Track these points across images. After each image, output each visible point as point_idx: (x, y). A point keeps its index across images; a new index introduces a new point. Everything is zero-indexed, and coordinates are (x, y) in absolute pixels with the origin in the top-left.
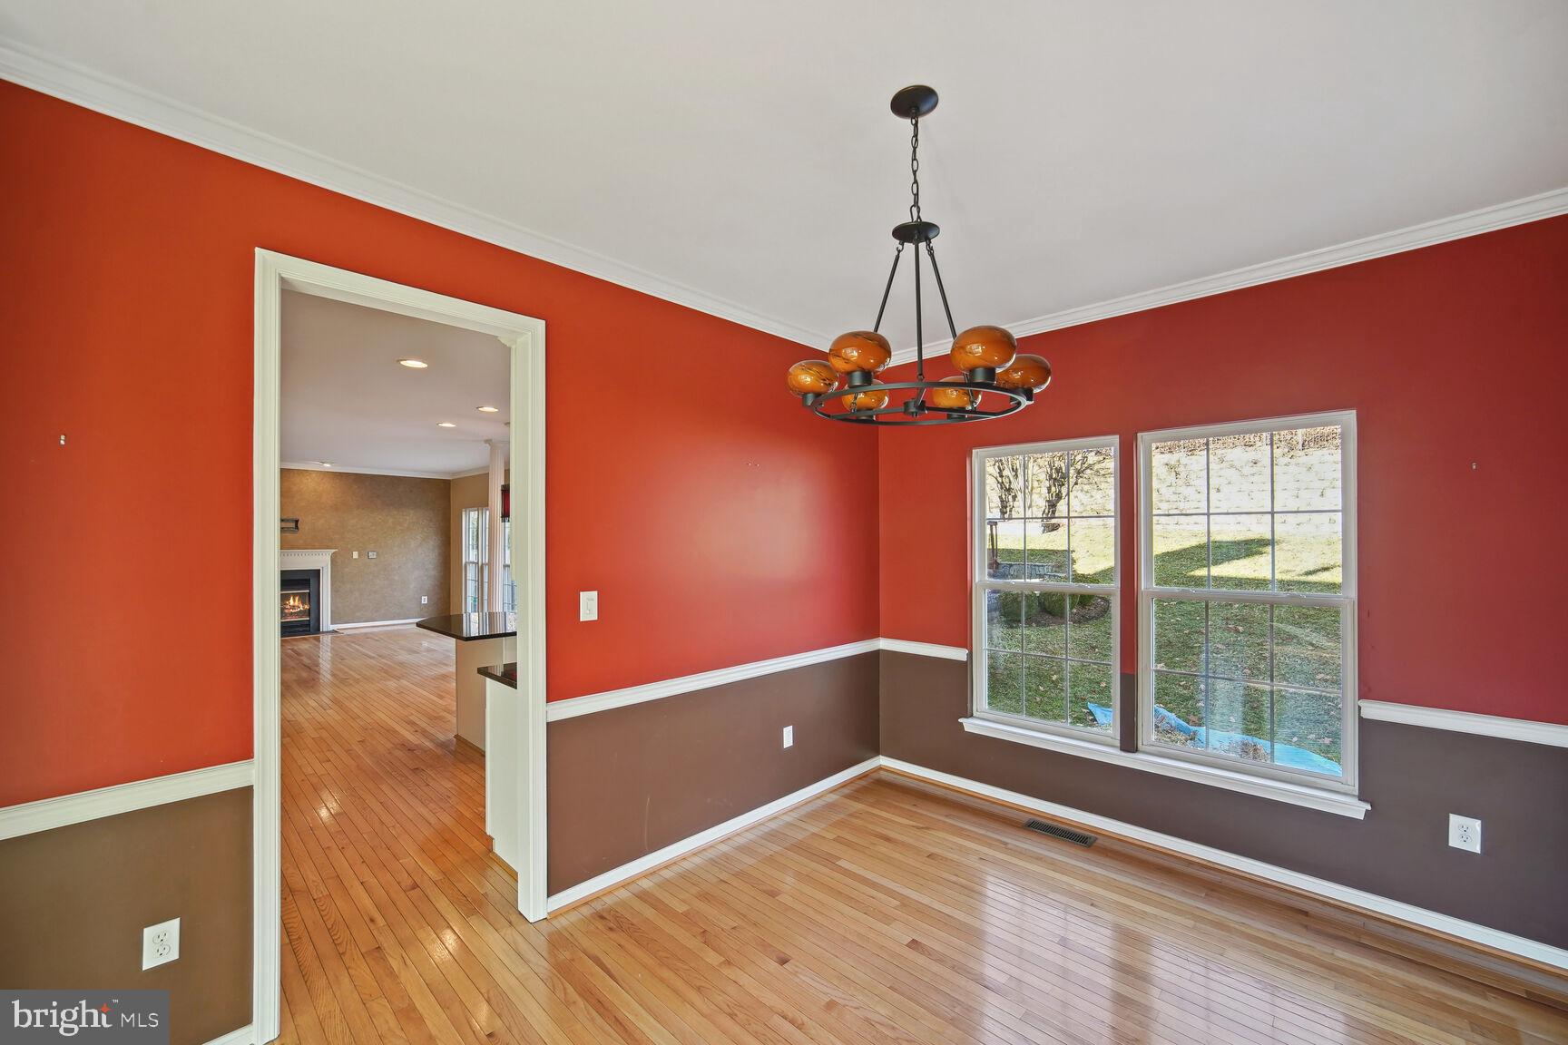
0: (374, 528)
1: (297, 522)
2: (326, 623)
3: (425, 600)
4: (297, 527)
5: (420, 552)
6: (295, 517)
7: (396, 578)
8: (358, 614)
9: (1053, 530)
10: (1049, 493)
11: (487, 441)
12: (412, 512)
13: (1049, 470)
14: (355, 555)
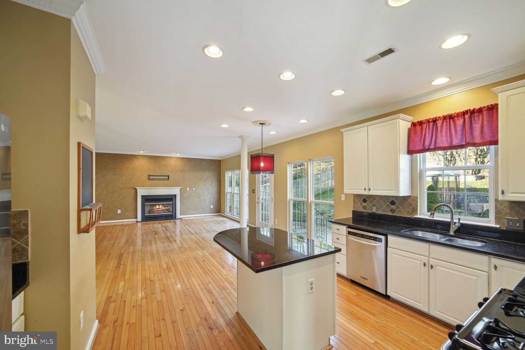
0: (194, 179)
1: (168, 176)
2: (178, 216)
3: (212, 207)
4: (168, 178)
5: (210, 188)
6: (167, 174)
7: (202, 198)
8: (189, 212)
9: (481, 179)
10: (476, 161)
11: (241, 137)
12: (207, 172)
13: (476, 151)
14: (188, 189)
